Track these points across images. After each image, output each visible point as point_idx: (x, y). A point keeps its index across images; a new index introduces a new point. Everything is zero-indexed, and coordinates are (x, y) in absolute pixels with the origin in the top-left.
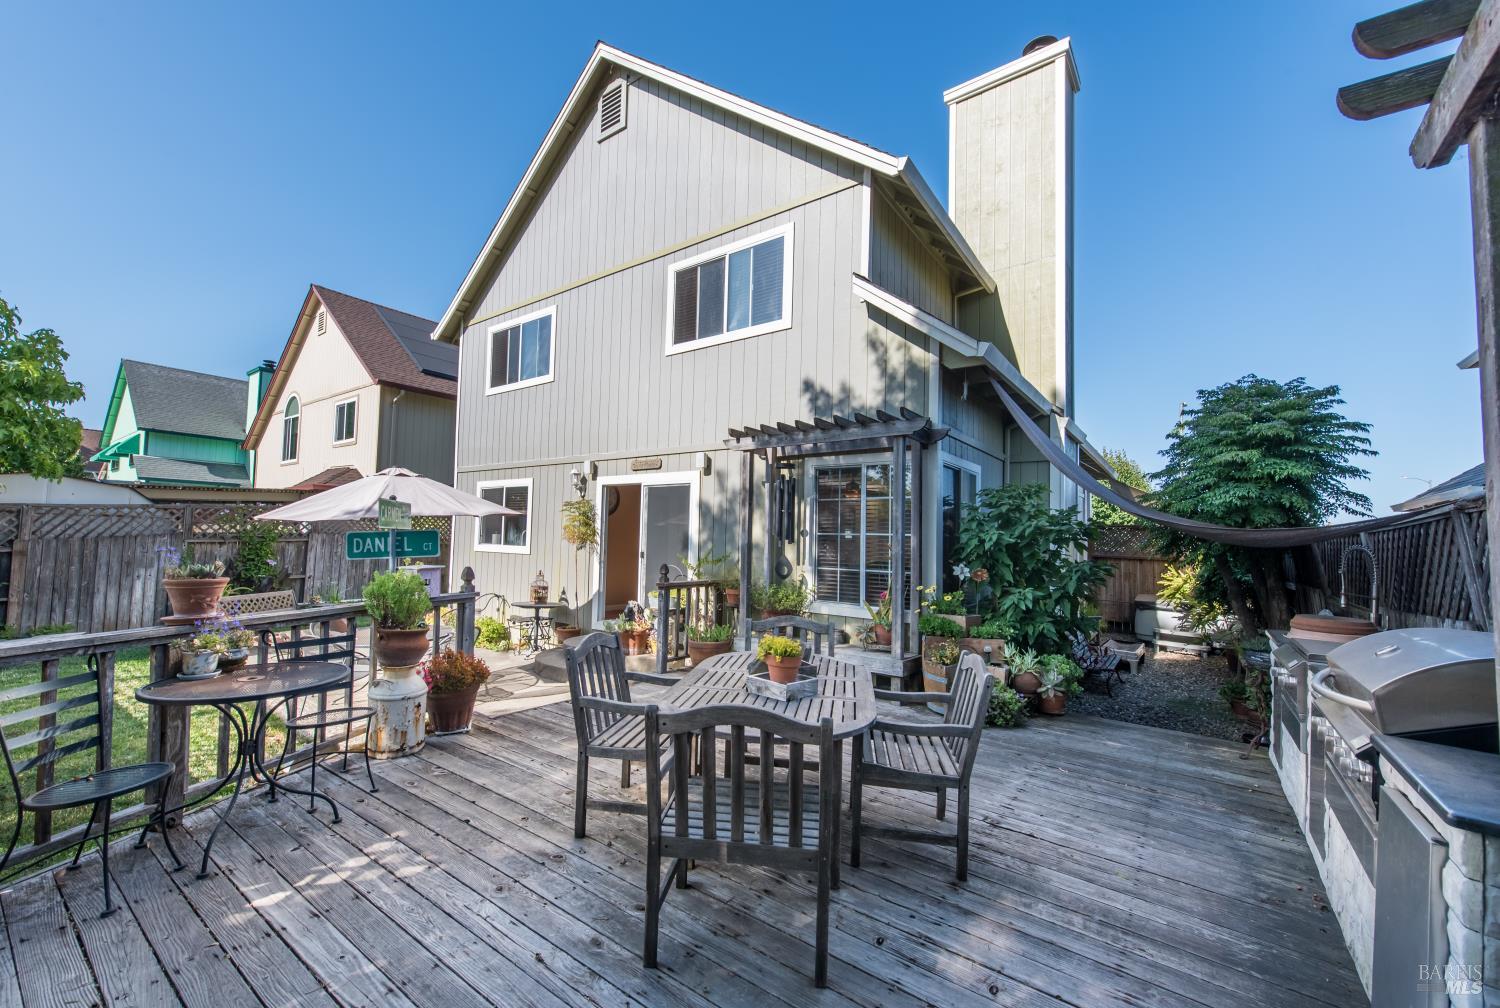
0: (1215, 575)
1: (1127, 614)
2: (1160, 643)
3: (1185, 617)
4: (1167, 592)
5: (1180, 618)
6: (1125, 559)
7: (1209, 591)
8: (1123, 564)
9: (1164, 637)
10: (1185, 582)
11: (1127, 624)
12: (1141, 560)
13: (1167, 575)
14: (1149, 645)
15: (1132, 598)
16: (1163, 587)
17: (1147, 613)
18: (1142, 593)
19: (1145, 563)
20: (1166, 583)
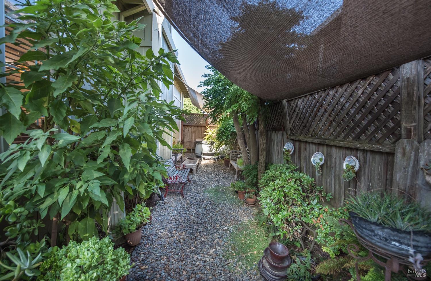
0: (225, 129)
1: (193, 146)
2: (203, 156)
3: (211, 146)
4: (207, 137)
5: (209, 147)
6: (193, 126)
7: (222, 136)
8: (192, 127)
9: (204, 154)
10: (213, 133)
11: (193, 149)
12: (198, 126)
13: (207, 131)
14: (199, 157)
15: (195, 140)
16: (206, 135)
17: (200, 145)
18: (198, 138)
19: (199, 127)
20: (206, 134)
